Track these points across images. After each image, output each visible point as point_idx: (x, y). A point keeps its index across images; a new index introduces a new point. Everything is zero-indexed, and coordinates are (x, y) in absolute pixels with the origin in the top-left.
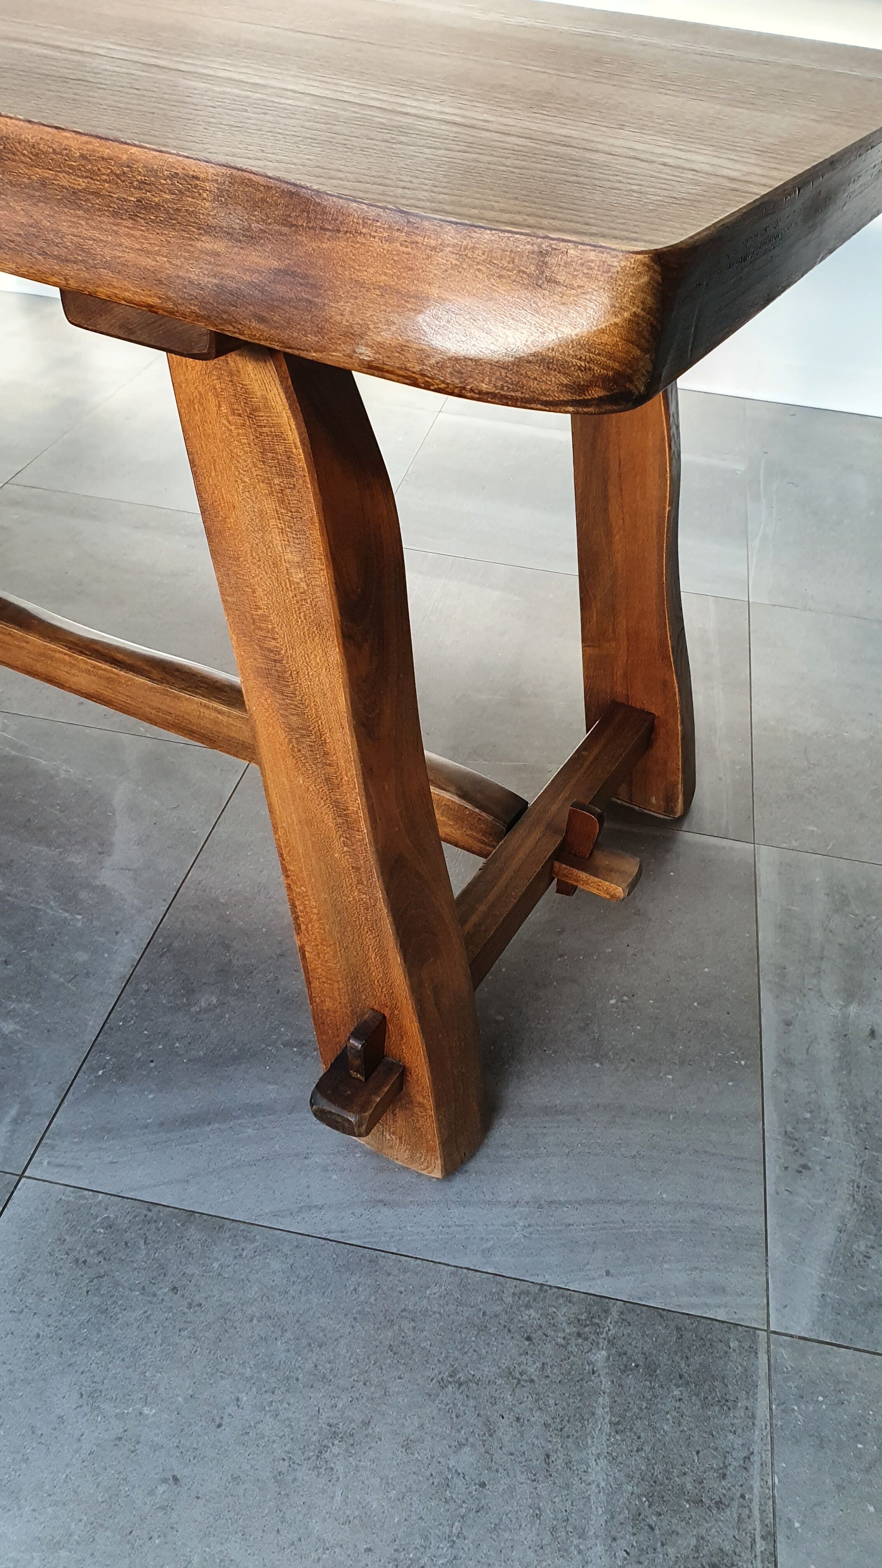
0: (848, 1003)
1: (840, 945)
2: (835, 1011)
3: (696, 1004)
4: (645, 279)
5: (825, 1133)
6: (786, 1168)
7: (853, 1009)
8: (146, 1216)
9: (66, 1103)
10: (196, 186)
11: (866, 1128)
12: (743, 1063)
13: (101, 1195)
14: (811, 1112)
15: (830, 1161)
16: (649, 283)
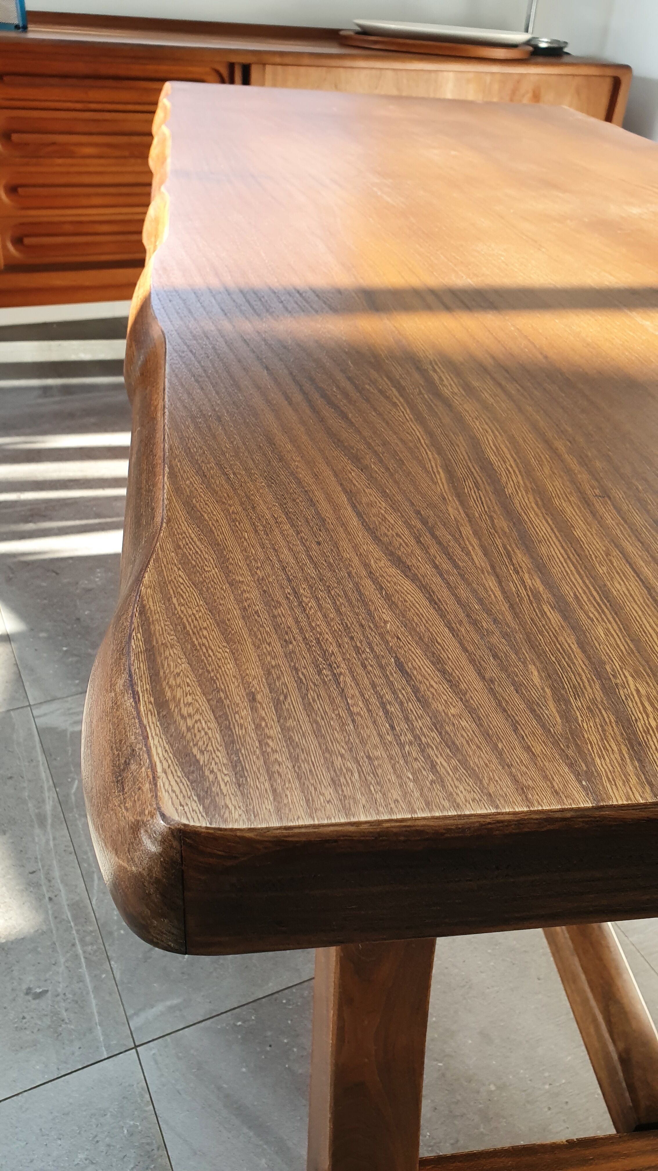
8: (154, 1149)
13: (151, 1107)
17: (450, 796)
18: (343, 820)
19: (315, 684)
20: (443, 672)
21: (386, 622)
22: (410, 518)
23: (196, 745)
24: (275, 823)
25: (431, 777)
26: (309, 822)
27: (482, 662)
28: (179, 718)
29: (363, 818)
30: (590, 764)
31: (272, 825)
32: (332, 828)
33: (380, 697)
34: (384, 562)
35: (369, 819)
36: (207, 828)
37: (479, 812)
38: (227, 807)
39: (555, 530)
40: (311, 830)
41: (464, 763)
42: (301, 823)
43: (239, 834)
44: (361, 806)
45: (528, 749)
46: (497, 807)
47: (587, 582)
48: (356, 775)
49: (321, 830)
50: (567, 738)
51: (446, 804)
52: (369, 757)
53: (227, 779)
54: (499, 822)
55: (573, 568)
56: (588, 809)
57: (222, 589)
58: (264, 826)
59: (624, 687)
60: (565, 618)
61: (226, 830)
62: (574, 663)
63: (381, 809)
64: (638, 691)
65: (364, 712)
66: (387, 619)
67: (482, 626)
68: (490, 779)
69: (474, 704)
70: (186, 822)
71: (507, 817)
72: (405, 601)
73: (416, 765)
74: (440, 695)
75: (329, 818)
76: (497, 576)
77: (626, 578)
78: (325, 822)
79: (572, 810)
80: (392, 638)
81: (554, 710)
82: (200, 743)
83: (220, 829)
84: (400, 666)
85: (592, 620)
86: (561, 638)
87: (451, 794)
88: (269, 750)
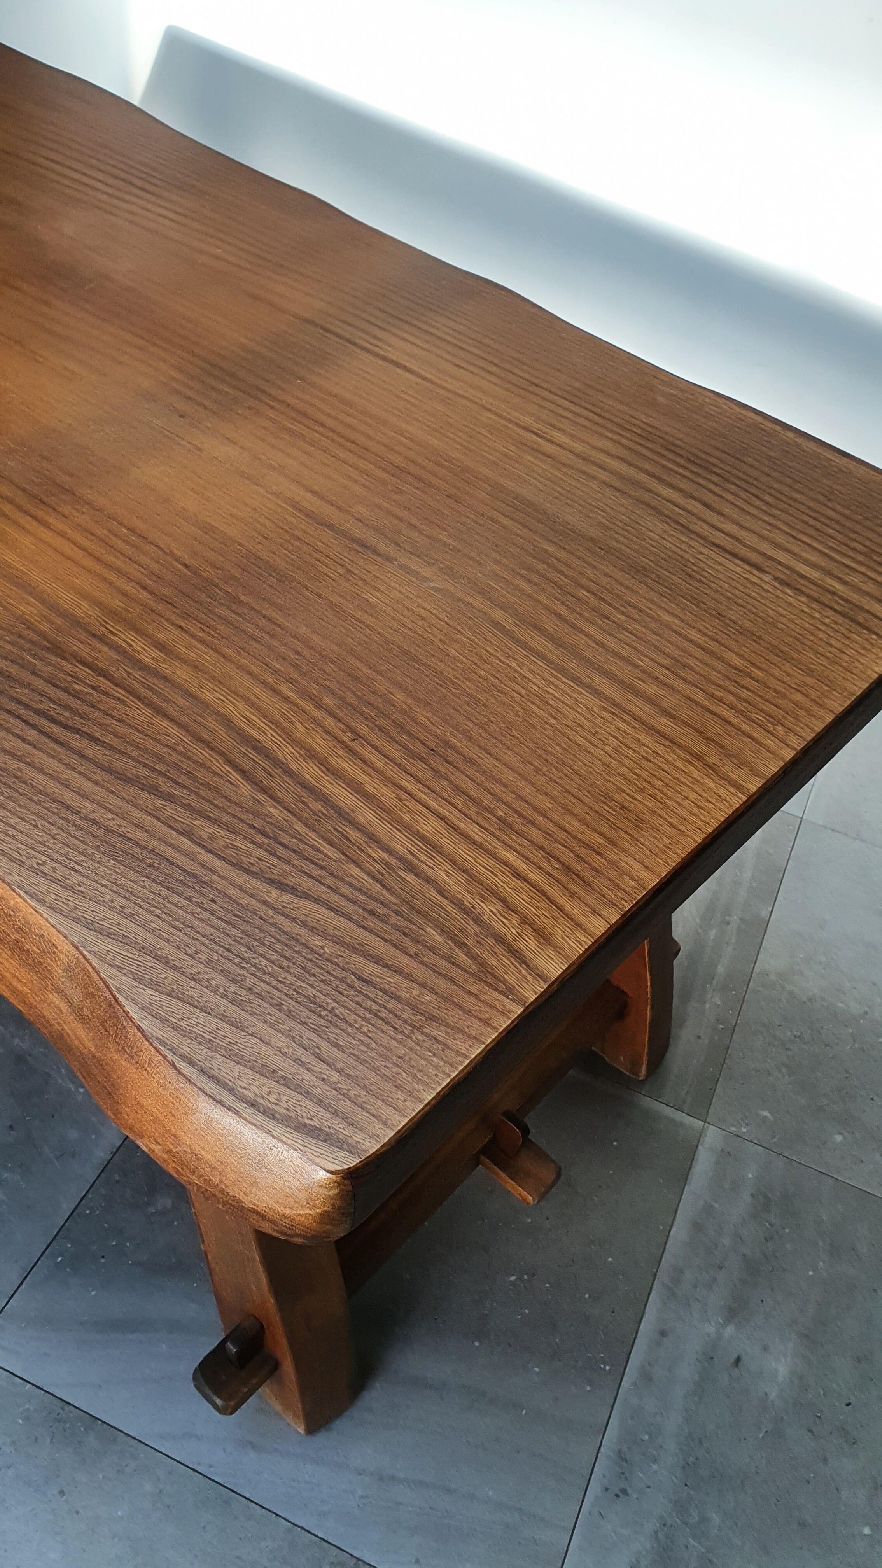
0: (728, 1321)
1: (744, 1255)
2: (711, 1329)
3: (587, 1296)
4: (336, 1191)
5: (655, 1461)
6: (607, 1489)
7: (729, 1330)
8: (59, 1414)
9: (23, 1286)
10: (54, 953)
11: (694, 1463)
12: (608, 1368)
13: (29, 1385)
14: (650, 1435)
15: (648, 1490)
16: (339, 1193)
17: (459, 1054)
18: (421, 1107)
19: (327, 1028)
20: (386, 966)
21: (322, 948)
22: (254, 837)
23: (302, 1117)
24: (391, 1134)
25: (440, 1047)
26: (406, 1120)
27: (402, 944)
28: (275, 1107)
29: (430, 1098)
30: (504, 982)
31: (391, 1136)
32: (419, 1115)
33: (370, 1011)
34: (275, 893)
35: (433, 1096)
36: (360, 1162)
37: (478, 1052)
38: (359, 1142)
39: (353, 793)
40: (410, 1124)
41: (447, 1026)
42: (403, 1124)
43: (378, 1153)
44: (422, 1091)
45: (470, 993)
46: (484, 1043)
47: (406, 834)
48: (404, 1074)
49: (415, 1119)
50: (483, 972)
51: (460, 1058)
52: (399, 1057)
53: (341, 1126)
54: (489, 1051)
55: (390, 827)
56: (522, 1013)
57: (191, 987)
58: (387, 1139)
59: (484, 914)
60: (416, 875)
61: (370, 1156)
62: (447, 911)
63: (433, 1086)
64: (491, 911)
65: (371, 1028)
66: (321, 944)
67: (379, 913)
68: (468, 1027)
69: (421, 980)
70: (348, 1167)
71: (492, 1045)
72: (319, 921)
73: (426, 1045)
74: (399, 986)
75: (414, 1110)
76: (354, 861)
77: (426, 817)
78: (414, 1114)
79: (516, 1018)
80: (337, 958)
81: (463, 956)
82: (304, 1115)
83: (368, 1157)
84: (360, 978)
85: (433, 869)
86: (427, 895)
87: (458, 1051)
88: (345, 1091)
